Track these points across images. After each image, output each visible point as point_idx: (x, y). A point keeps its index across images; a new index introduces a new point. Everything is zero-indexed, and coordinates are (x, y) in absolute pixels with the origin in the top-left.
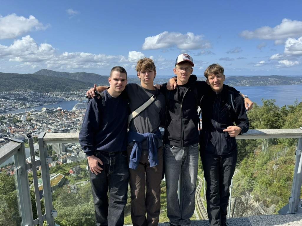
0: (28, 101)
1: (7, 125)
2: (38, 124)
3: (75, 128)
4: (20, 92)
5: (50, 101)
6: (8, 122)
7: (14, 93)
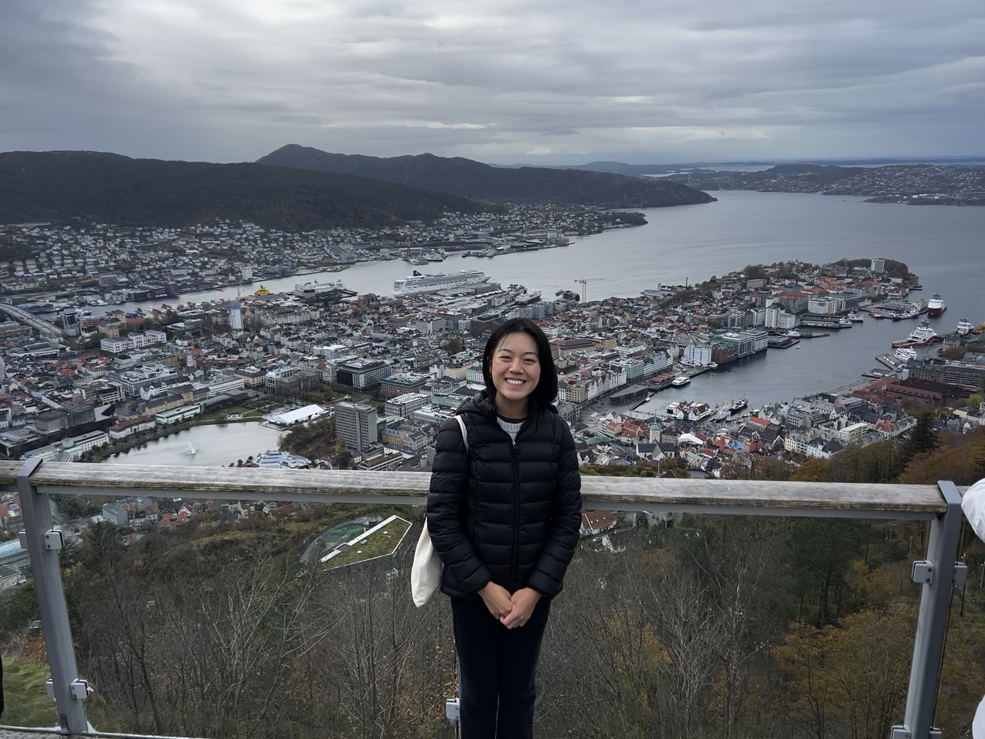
0: (247, 261)
1: (186, 343)
2: (284, 340)
3: (407, 362)
4: (219, 230)
5: (315, 263)
6: (187, 333)
7: (198, 231)
